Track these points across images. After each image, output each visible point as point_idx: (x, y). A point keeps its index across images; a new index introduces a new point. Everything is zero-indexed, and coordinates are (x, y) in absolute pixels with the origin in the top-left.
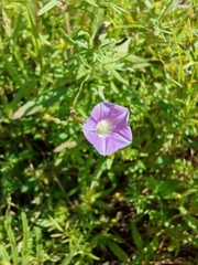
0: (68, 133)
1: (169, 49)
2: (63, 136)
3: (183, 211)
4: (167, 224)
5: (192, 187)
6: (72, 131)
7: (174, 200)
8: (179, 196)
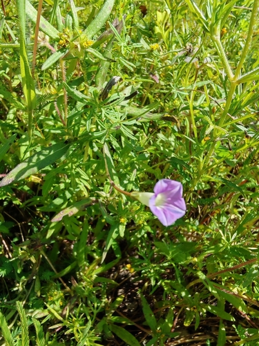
0: (64, 198)
1: (177, 103)
2: (58, 201)
3: (202, 276)
4: (183, 294)
5: (208, 248)
6: (68, 195)
7: (191, 265)
8: (196, 259)
